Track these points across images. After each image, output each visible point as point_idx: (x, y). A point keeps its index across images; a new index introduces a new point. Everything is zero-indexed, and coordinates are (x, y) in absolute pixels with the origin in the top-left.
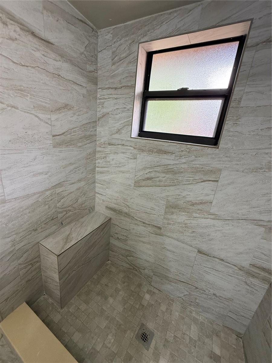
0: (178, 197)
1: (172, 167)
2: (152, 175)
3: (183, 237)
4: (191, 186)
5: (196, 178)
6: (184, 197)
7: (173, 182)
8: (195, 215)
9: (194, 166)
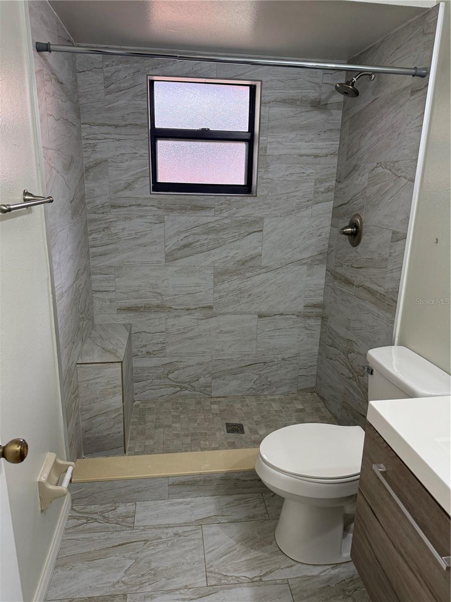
0: (226, 260)
1: (213, 225)
2: (190, 239)
3: (240, 307)
4: (238, 243)
5: (242, 232)
6: (232, 257)
7: (217, 243)
8: (247, 275)
9: (237, 219)
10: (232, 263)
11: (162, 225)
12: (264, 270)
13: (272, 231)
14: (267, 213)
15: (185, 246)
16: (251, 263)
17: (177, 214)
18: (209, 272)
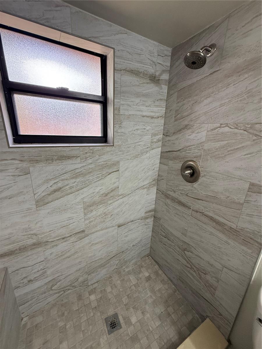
0: (93, 195)
1: (80, 170)
2: (60, 185)
4: (101, 181)
5: (104, 173)
6: (98, 192)
7: (85, 184)
8: (109, 202)
9: (100, 164)
10: (98, 196)
11: (28, 176)
12: (121, 197)
13: (126, 170)
14: (122, 158)
15: (55, 191)
16: (111, 194)
17: (44, 165)
18: (80, 206)
